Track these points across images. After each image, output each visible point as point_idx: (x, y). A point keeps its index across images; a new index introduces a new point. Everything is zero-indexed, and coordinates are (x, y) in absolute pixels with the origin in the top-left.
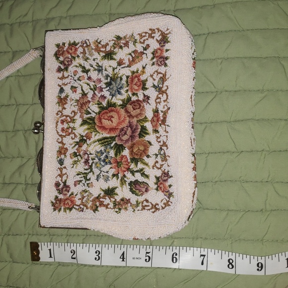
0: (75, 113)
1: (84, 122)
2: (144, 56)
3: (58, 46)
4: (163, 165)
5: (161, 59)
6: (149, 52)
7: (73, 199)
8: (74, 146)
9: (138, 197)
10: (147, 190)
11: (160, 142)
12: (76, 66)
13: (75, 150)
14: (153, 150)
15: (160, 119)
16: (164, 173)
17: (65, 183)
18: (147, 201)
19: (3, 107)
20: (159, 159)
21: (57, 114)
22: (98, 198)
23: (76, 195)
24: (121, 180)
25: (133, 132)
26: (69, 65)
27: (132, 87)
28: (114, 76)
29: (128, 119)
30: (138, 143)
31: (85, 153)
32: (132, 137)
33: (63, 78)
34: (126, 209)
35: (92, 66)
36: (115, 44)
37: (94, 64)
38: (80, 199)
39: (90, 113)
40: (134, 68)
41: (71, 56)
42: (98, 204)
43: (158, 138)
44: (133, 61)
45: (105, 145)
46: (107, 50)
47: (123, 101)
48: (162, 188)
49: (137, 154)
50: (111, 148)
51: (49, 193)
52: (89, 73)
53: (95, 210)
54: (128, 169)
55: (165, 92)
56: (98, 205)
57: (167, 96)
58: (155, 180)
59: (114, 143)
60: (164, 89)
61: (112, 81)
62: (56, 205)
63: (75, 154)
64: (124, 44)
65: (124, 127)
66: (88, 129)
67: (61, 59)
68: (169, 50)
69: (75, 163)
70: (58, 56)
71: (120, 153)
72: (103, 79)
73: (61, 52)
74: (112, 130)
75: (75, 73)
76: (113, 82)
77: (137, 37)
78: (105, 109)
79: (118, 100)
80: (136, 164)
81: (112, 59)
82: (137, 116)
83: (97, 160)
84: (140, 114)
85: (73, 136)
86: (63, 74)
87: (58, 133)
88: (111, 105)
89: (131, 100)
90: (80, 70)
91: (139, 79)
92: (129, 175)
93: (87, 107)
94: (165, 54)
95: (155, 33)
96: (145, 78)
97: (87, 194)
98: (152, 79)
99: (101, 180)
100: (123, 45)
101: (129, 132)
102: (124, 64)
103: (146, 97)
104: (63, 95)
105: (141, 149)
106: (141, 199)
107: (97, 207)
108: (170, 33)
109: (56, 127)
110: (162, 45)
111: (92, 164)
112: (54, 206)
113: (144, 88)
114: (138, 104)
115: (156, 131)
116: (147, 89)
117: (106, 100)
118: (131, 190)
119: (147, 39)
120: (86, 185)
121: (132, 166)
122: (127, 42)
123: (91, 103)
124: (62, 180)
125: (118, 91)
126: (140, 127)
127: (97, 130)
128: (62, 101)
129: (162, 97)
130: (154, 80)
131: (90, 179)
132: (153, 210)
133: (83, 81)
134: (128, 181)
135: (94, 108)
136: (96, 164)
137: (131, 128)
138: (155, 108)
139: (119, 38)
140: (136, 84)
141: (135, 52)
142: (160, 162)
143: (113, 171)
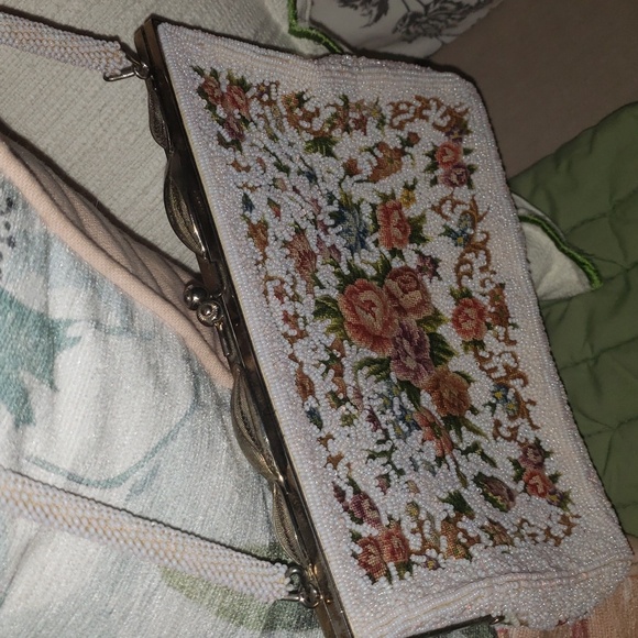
2: (406, 159)
4: (516, 428)
5: (459, 169)
6: (420, 151)
8: (326, 373)
10: (511, 496)
11: (495, 370)
14: (480, 392)
15: (486, 311)
16: (532, 447)
18: (527, 522)
20: (501, 415)
25: (418, 348)
27: (388, 233)
28: (347, 200)
29: (395, 315)
32: (424, 362)
36: (335, 115)
37: (295, 156)
39: (325, 287)
43: (483, 360)
44: (380, 167)
46: (315, 129)
47: (375, 267)
48: (541, 490)
49: (453, 405)
52: (292, 176)
55: (482, 246)
57: (488, 260)
58: (512, 470)
59: (393, 375)
60: (479, 238)
61: (344, 210)
64: (356, 121)
65: (395, 338)
71: (418, 402)
72: (322, 202)
74: (376, 340)
76: (346, 214)
77: (387, 112)
78: (349, 282)
79: (365, 264)
80: (459, 432)
81: (330, 154)
82: (415, 310)
84: (424, 303)
88: (357, 273)
89: (390, 267)
91: (401, 215)
93: (314, 269)
94: (466, 160)
95: (429, 108)
96: (417, 214)
98: (438, 215)
100: (352, 126)
102: (360, 172)
103: (428, 261)
108: (467, 112)
110: (456, 136)
113: (419, 239)
114: (410, 279)
115: (477, 345)
117: (343, 259)
119: (411, 120)
121: (454, 436)
122: (363, 117)
123: (319, 259)
125: (361, 240)
126: (426, 337)
129: (474, 261)
130: (446, 218)
133: (287, 193)
137: (410, 340)
138: (456, 288)
140: (398, 226)
141: (381, 146)
142: (507, 423)
143: (431, 448)
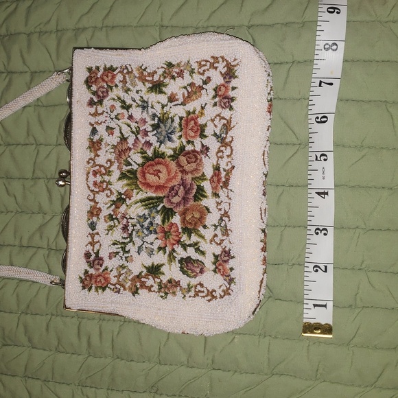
0: (112, 163)
1: (123, 176)
2: (203, 92)
3: (90, 70)
4: (223, 240)
5: (225, 99)
6: (210, 87)
7: (107, 276)
8: (110, 207)
9: (190, 279)
10: (202, 271)
11: (220, 209)
12: (114, 99)
13: (110, 211)
14: (212, 219)
15: (221, 179)
16: (225, 252)
17: (97, 254)
18: (201, 285)
19: (20, 146)
20: (218, 232)
21: (88, 163)
22: (139, 276)
23: (111, 271)
24: (169, 256)
25: (187, 192)
26: (104, 97)
27: (186, 133)
28: (163, 117)
29: (180, 174)
30: (193, 209)
31: (124, 217)
32: (185, 199)
33: (95, 114)
34: (174, 293)
35: (134, 101)
36: (165, 72)
37: (137, 98)
38: (116, 276)
39: (131, 165)
40: (190, 106)
41: (107, 85)
42: (138, 284)
43: (218, 204)
44: (189, 97)
45: (150, 208)
46: (155, 80)
47: (174, 150)
48: (222, 271)
49: (190, 223)
50: (158, 212)
51: (77, 266)
52: (130, 110)
53: (135, 292)
54: (179, 242)
55: (229, 145)
56: (138, 286)
57: (232, 150)
58: (212, 259)
59: (162, 205)
60: (228, 140)
61: (161, 122)
62: (86, 282)
63: (111, 217)
64: (177, 73)
65: (175, 186)
66: (128, 185)
67: (94, 88)
68: (236, 88)
69: (111, 228)
70: (90, 84)
71: (168, 219)
72: (148, 119)
73: (93, 80)
74: (159, 188)
75: (112, 108)
76: (161, 125)
77: (195, 66)
78: (150, 160)
79: (167, 149)
80: (190, 236)
81: (161, 92)
82: (192, 172)
83: (138, 227)
84: (196, 170)
85: (108, 192)
86: (96, 109)
87: (89, 187)
88: (158, 155)
89: (184, 149)
90: (118, 105)
91: (196, 123)
92: (179, 249)
93: (127, 156)
94: (231, 94)
95: (218, 62)
96: (204, 123)
97: (125, 270)
98: (212, 124)
99: (144, 254)
100: (176, 75)
101: (181, 192)
102: (177, 100)
103: (205, 148)
104: (96, 138)
105: (195, 216)
106: (194, 281)
107: (137, 289)
108: (238, 64)
109: (87, 179)
110: (227, 80)
111: (132, 232)
112: (83, 283)
113: (203, 136)
114: (194, 156)
115: (216, 195)
116: (206, 137)
117: (152, 148)
118: (182, 269)
119: (208, 70)
120: (124, 258)
121: (184, 238)
122: (181, 71)
123: (133, 151)
124: (93, 250)
125: (168, 137)
126: (195, 187)
127: (140, 186)
128: (95, 146)
129: (225, 151)
130: (216, 126)
131: (129, 252)
132: (209, 298)
133: (122, 121)
134: (178, 257)
135: (136, 158)
136: (137, 232)
137: (185, 187)
138: (215, 164)
139: (170, 65)
140: (191, 129)
141: (192, 85)
142: (220, 236)
143: (158, 243)
